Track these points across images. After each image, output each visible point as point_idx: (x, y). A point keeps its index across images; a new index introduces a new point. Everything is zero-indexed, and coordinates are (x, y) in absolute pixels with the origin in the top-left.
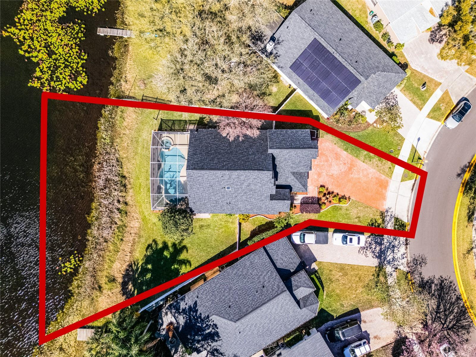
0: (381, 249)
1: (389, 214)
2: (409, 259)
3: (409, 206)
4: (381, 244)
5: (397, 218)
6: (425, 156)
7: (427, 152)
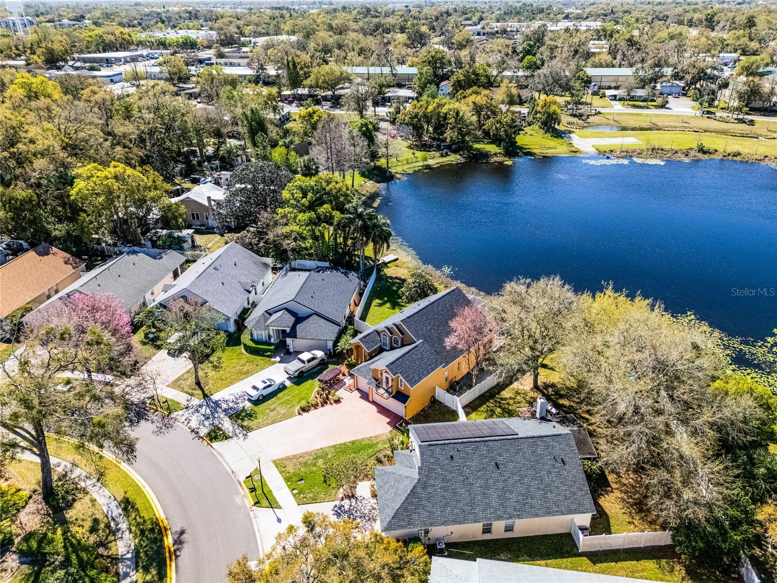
0: (221, 408)
1: (241, 435)
2: (178, 423)
3: (223, 458)
4: (225, 410)
5: (226, 439)
6: (251, 514)
7: (253, 520)
